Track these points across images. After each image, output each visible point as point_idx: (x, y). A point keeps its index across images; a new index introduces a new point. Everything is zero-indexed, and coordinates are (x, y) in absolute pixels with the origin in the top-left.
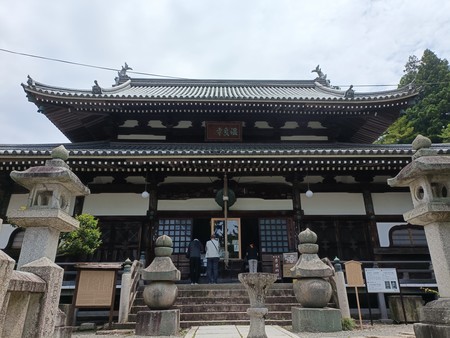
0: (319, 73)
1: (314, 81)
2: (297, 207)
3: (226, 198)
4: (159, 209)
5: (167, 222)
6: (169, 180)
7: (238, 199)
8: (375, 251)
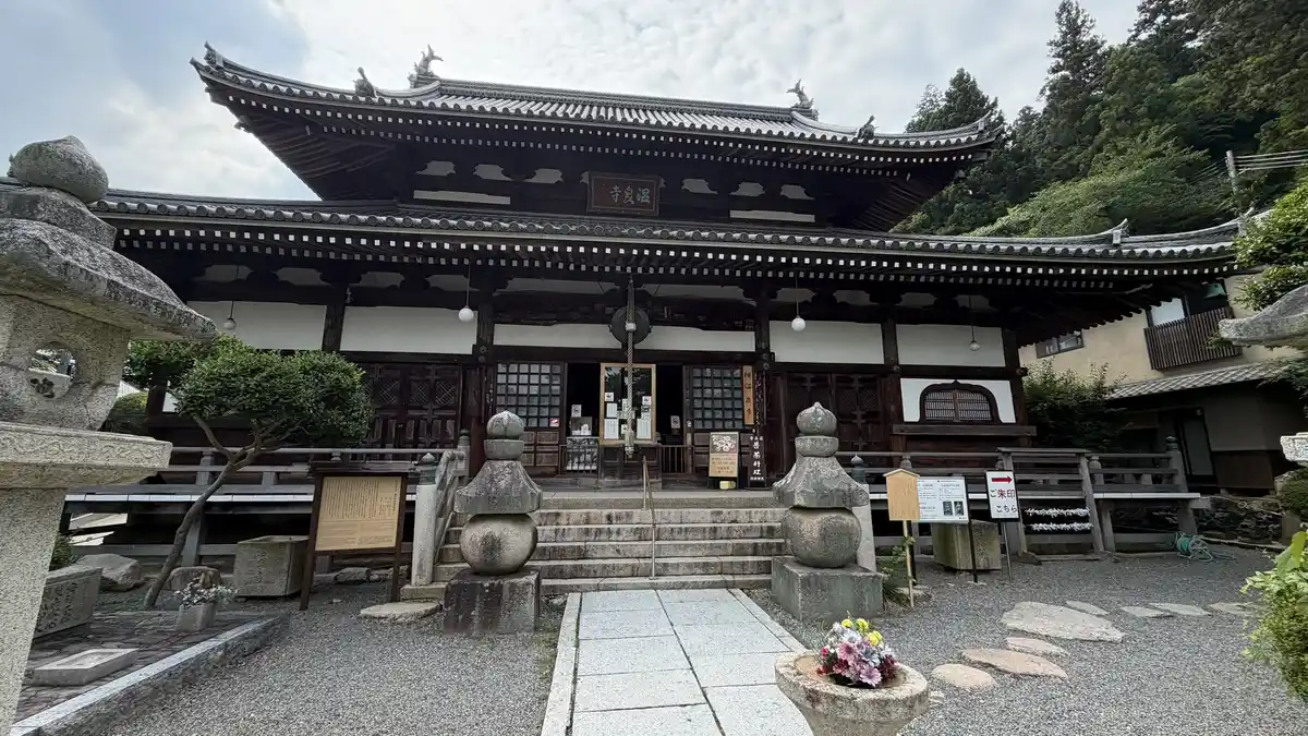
0: (801, 94)
1: (791, 110)
2: (763, 345)
3: (631, 326)
4: (497, 342)
5: (513, 368)
6: (517, 285)
7: (655, 329)
8: (896, 428)
